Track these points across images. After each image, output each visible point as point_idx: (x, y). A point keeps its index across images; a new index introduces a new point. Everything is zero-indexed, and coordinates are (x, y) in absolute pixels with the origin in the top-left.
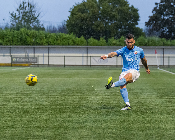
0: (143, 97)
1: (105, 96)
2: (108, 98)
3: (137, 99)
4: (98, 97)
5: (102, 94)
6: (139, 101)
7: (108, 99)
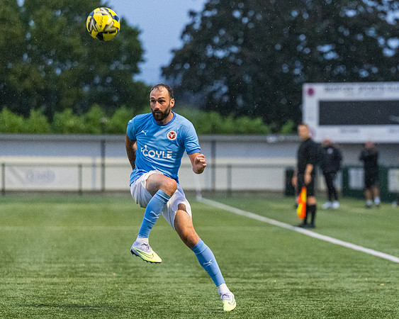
0: (153, 280)
1: (45, 276)
2: (52, 284)
3: (138, 286)
4: (23, 280)
5: (35, 271)
6: (142, 292)
7: (52, 287)
